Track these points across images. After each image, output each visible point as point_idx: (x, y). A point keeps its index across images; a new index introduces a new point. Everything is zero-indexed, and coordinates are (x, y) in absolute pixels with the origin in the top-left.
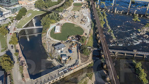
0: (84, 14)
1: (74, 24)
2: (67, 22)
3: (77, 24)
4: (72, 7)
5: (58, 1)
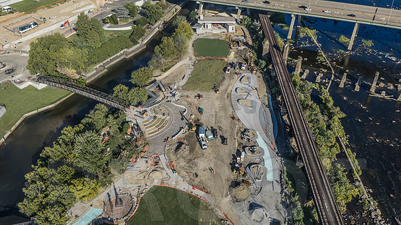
0: (242, 109)
5: (134, 28)
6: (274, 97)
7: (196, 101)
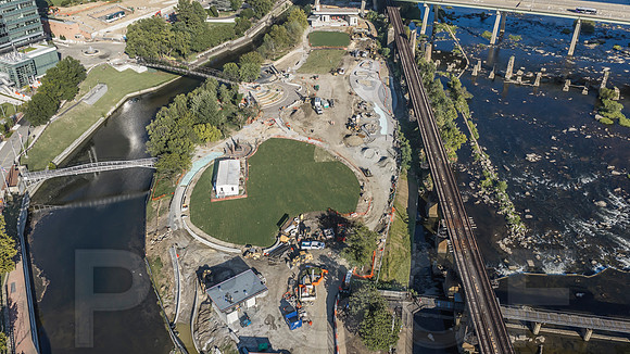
1: (314, 146)
2: (278, 132)
3: (326, 147)
4: (301, 52)
5: (237, 21)
6: (396, 80)
7: (312, 81)
